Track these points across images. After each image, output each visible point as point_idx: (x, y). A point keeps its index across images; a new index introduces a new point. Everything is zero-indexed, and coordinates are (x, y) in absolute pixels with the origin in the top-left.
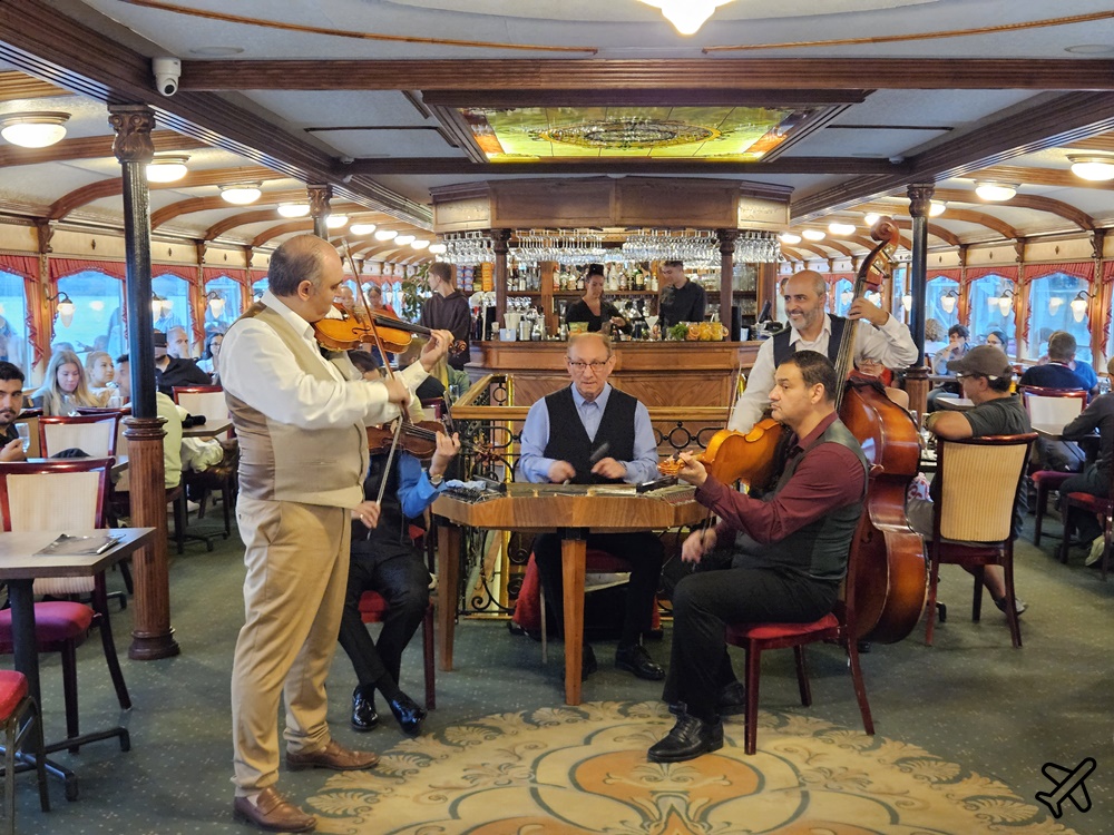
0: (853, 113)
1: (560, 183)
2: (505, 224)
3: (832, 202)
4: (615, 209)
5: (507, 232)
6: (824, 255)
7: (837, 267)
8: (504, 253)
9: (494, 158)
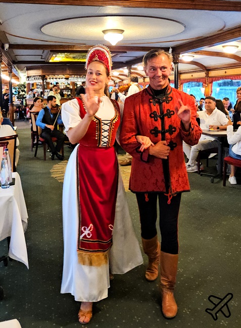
2: (44, 74)
8: (43, 80)
9: (51, 61)
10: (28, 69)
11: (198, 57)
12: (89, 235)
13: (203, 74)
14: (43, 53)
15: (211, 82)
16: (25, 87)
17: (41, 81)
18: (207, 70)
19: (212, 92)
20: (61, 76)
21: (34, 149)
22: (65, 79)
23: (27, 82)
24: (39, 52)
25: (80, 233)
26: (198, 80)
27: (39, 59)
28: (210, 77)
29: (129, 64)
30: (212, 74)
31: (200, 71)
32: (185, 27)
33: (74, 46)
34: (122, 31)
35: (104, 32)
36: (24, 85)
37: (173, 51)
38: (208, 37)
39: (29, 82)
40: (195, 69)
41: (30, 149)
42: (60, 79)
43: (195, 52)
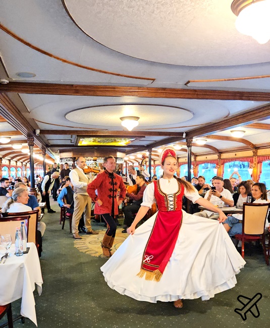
0: (143, 139)
1: (85, 149)
2: (75, 156)
3: (133, 153)
4: (96, 154)
5: (75, 158)
6: (132, 162)
7: (135, 165)
8: (74, 162)
9: (79, 145)
10: (61, 152)
11: (210, 141)
12: (149, 260)
13: (216, 157)
14: (71, 137)
15: (223, 164)
16: (59, 168)
17: (73, 163)
18: (220, 152)
19: (223, 172)
20: (89, 158)
21: (62, 222)
22: (94, 160)
23: (60, 163)
24: (68, 137)
25: (144, 258)
26: (211, 162)
27: (68, 143)
28: (222, 159)
29: (149, 147)
30: (224, 156)
31: (213, 154)
32: (193, 114)
33: (97, 131)
34: (138, 118)
35: (121, 119)
36: (58, 166)
37: (186, 136)
38: (216, 123)
39: (61, 163)
40: (208, 152)
41: (59, 223)
42: (89, 161)
43: (207, 137)
